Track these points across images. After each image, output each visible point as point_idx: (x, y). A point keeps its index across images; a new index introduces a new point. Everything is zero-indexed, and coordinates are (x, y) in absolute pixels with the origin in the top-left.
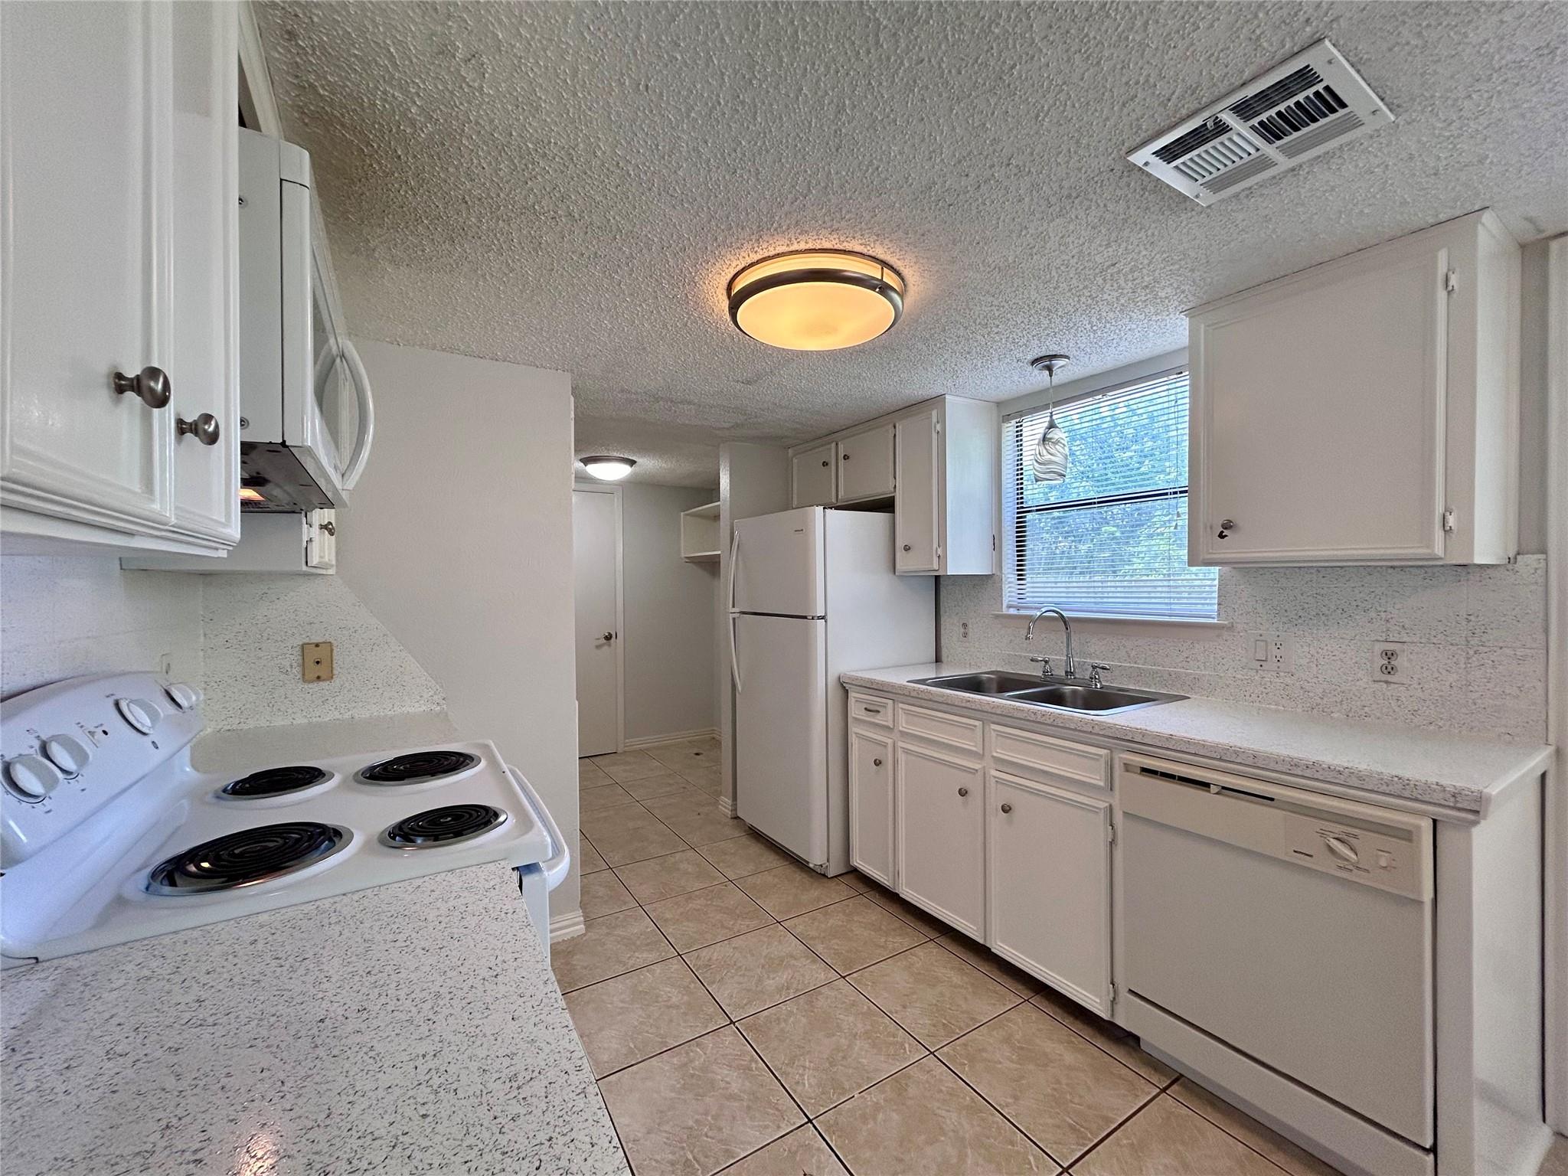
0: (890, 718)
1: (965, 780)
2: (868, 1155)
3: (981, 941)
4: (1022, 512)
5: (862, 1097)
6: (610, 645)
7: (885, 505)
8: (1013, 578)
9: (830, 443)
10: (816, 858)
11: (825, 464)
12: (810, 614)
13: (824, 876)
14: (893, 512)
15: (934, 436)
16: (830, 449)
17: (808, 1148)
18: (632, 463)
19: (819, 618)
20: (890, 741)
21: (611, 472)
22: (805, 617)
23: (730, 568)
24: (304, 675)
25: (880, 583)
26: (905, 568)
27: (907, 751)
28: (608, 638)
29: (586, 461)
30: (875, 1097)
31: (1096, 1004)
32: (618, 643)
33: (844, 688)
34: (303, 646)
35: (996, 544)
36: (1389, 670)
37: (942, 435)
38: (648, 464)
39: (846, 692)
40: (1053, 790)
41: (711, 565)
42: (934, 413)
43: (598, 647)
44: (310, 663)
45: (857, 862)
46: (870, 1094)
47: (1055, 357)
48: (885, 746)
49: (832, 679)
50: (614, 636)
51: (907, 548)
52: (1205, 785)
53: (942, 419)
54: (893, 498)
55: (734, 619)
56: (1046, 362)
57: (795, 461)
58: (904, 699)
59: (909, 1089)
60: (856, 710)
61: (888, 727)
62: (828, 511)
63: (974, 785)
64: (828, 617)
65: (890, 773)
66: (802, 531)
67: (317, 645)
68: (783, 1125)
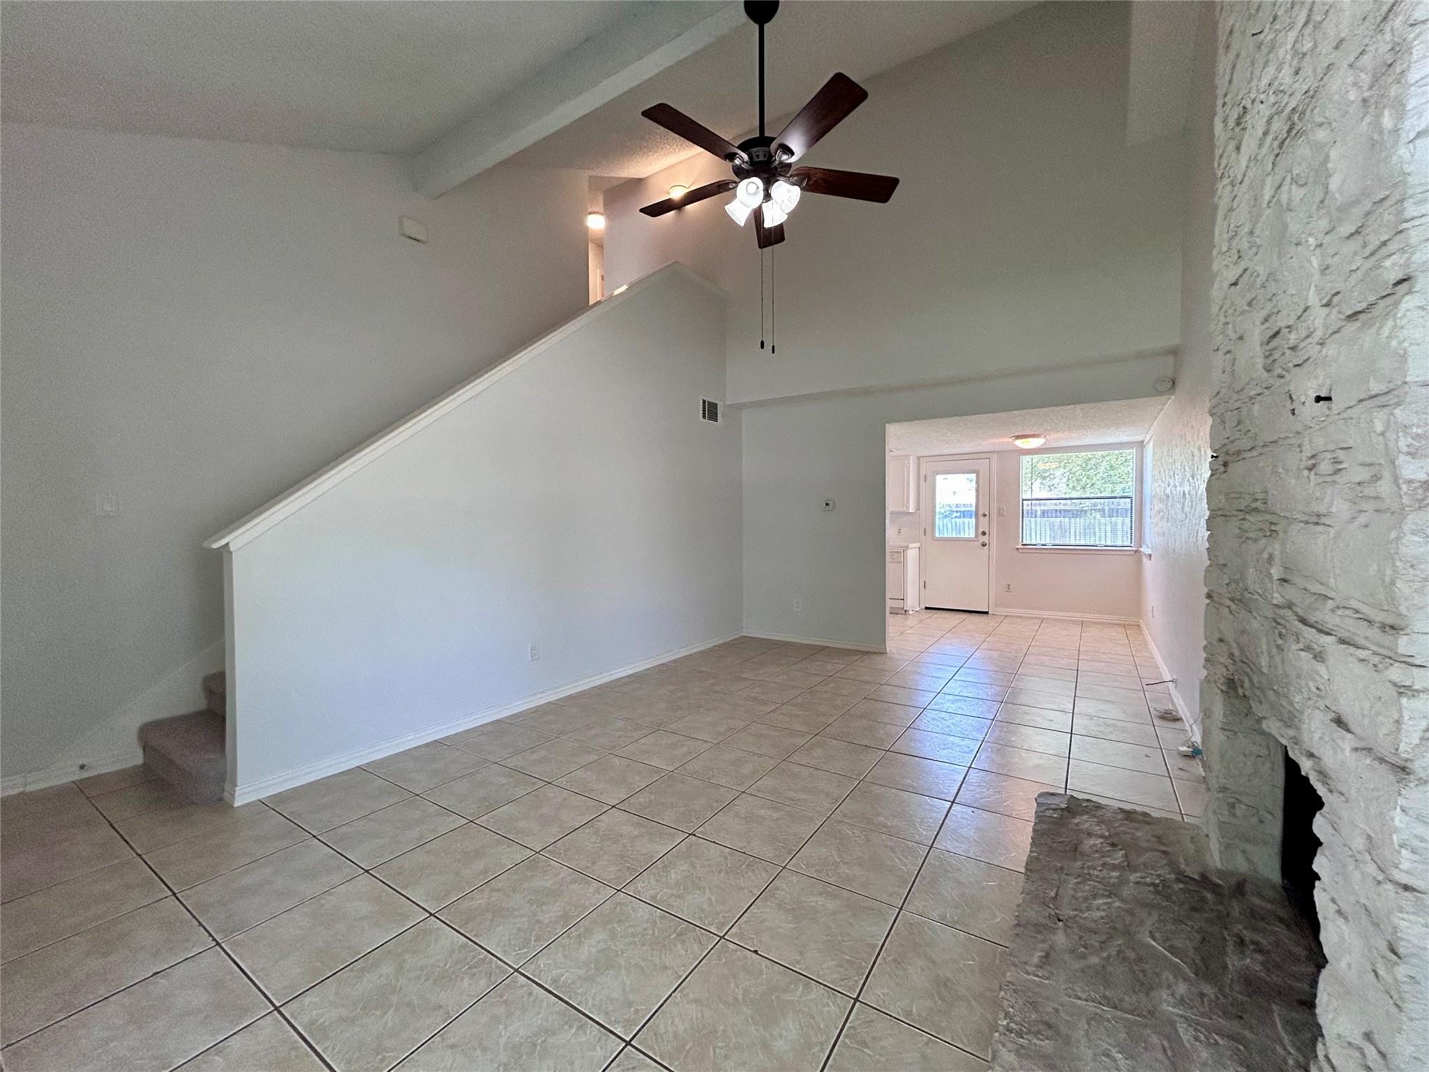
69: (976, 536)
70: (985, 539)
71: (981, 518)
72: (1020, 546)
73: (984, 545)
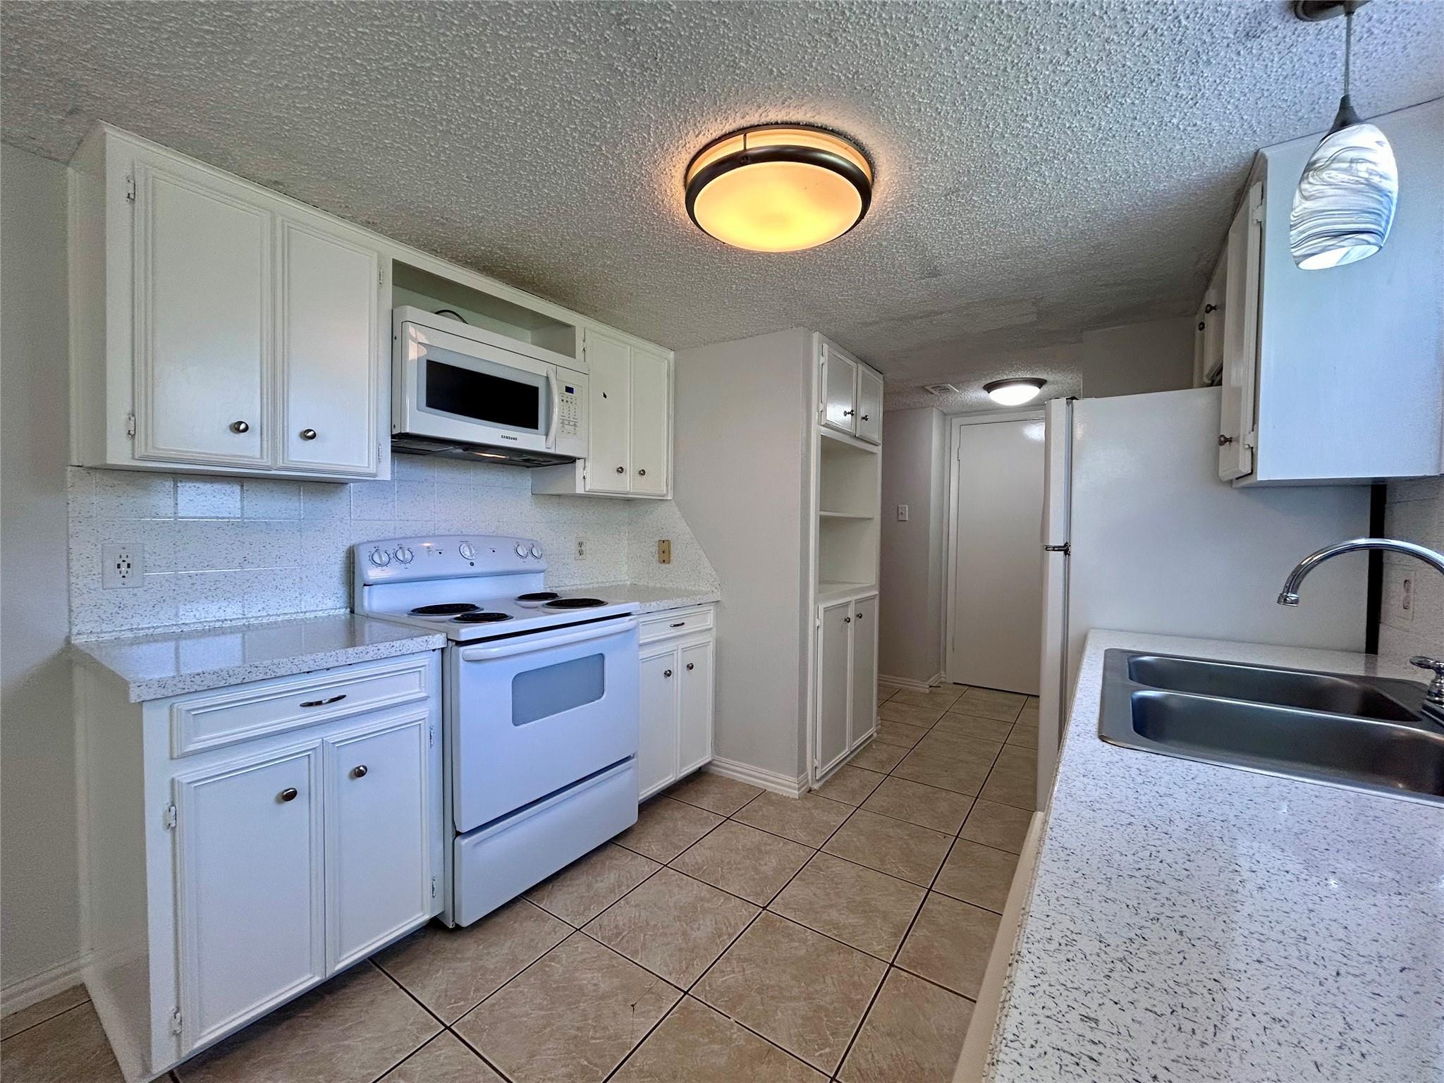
2: (670, 1047)
5: (732, 1025)
11: (1202, 327)
17: (659, 998)
18: (1040, 383)
19: (1055, 549)
24: (659, 558)
26: (1226, 474)
30: (739, 1036)
34: (659, 542)
44: (661, 552)
46: (739, 1030)
51: (1225, 441)
53: (1262, 199)
59: (764, 1066)
64: (1073, 549)
67: (664, 542)
68: (674, 975)
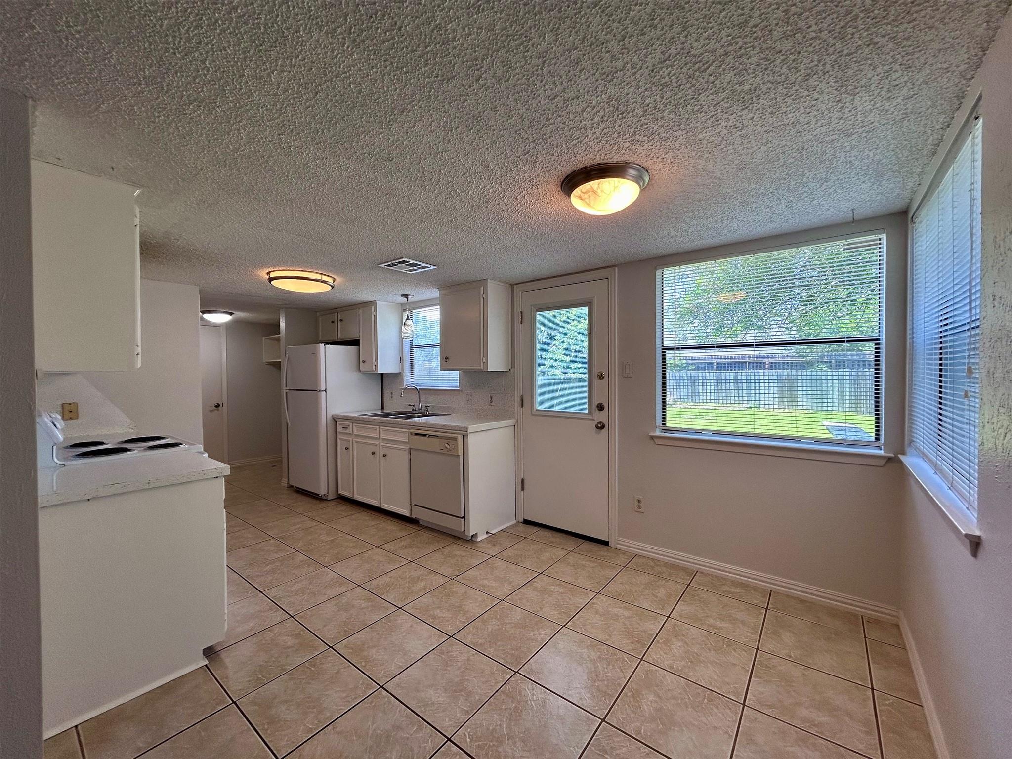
0: (351, 430)
1: (373, 449)
3: (379, 506)
4: (412, 347)
6: (218, 410)
7: (355, 343)
8: (408, 373)
9: (334, 313)
10: (322, 491)
11: (333, 322)
12: (319, 389)
13: (327, 500)
14: (358, 345)
15: (373, 317)
16: (334, 316)
18: (231, 314)
19: (323, 391)
20: (351, 439)
21: (220, 318)
22: (316, 391)
23: (284, 367)
24: (63, 417)
25: (355, 376)
26: (364, 370)
27: (357, 442)
28: (218, 406)
29: (203, 312)
31: (405, 512)
32: (224, 409)
33: (335, 420)
34: (63, 405)
35: (401, 360)
36: (491, 401)
37: (375, 317)
38: (240, 314)
39: (336, 422)
40: (395, 446)
41: (277, 366)
42: (373, 308)
43: (211, 411)
44: (66, 412)
45: (341, 491)
47: (409, 295)
48: (349, 441)
49: (329, 416)
50: (221, 405)
51: (364, 362)
52: (425, 435)
53: (375, 310)
54: (359, 340)
55: (286, 393)
56: (406, 296)
57: (320, 319)
58: (356, 421)
60: (339, 429)
61: (350, 434)
62: (327, 346)
63: (376, 449)
64: (327, 391)
65: (351, 452)
66: (315, 354)
67: (70, 404)
69: (590, 412)
70: (601, 416)
71: (596, 381)
72: (658, 433)
73: (601, 427)
